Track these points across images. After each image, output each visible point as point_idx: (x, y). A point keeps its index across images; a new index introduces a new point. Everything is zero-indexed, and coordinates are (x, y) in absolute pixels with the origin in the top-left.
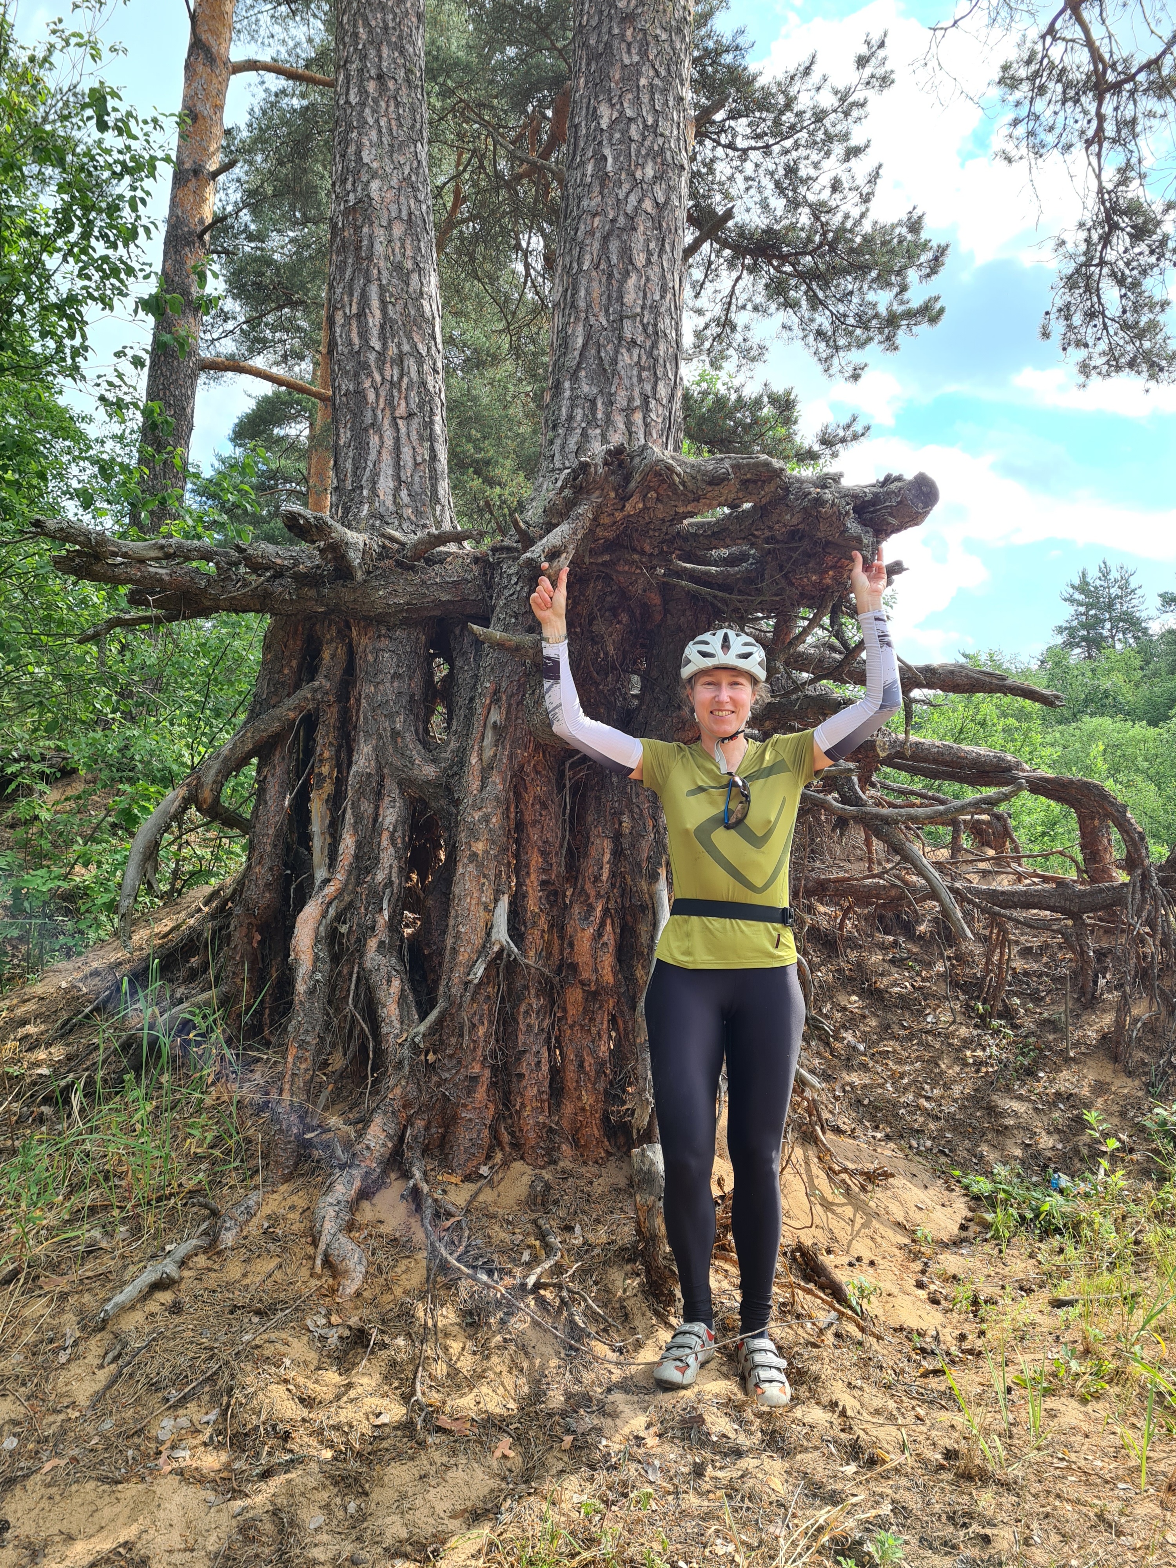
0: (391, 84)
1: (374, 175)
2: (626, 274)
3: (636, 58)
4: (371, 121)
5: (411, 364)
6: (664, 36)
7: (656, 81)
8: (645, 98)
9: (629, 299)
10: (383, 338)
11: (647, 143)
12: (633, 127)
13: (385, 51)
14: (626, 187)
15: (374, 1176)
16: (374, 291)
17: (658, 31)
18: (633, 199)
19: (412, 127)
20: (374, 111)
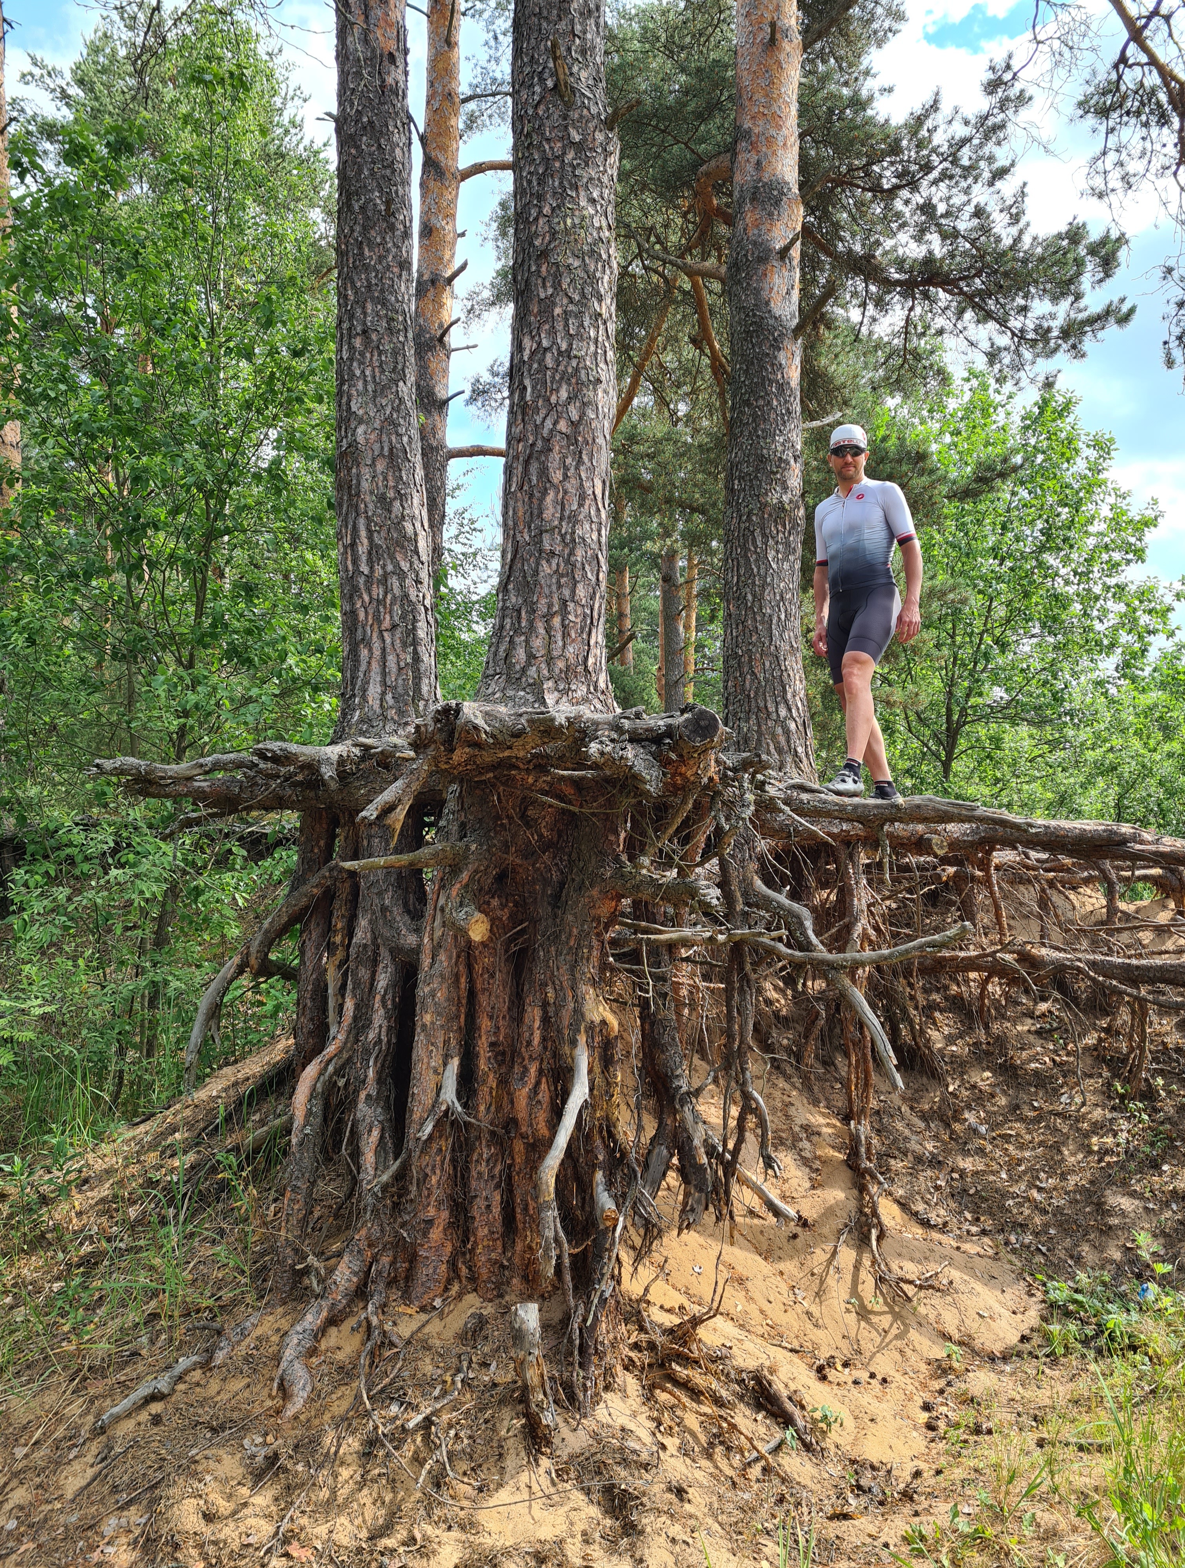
0: (374, 337)
1: (361, 422)
2: (545, 493)
3: (550, 291)
4: (358, 373)
5: (394, 582)
6: (576, 263)
7: (571, 307)
8: (560, 326)
9: (547, 515)
10: (370, 563)
11: (562, 368)
12: (549, 356)
13: (369, 307)
14: (543, 412)
15: (340, 1307)
16: (362, 522)
17: (571, 261)
18: (549, 424)
19: (394, 370)
20: (361, 363)
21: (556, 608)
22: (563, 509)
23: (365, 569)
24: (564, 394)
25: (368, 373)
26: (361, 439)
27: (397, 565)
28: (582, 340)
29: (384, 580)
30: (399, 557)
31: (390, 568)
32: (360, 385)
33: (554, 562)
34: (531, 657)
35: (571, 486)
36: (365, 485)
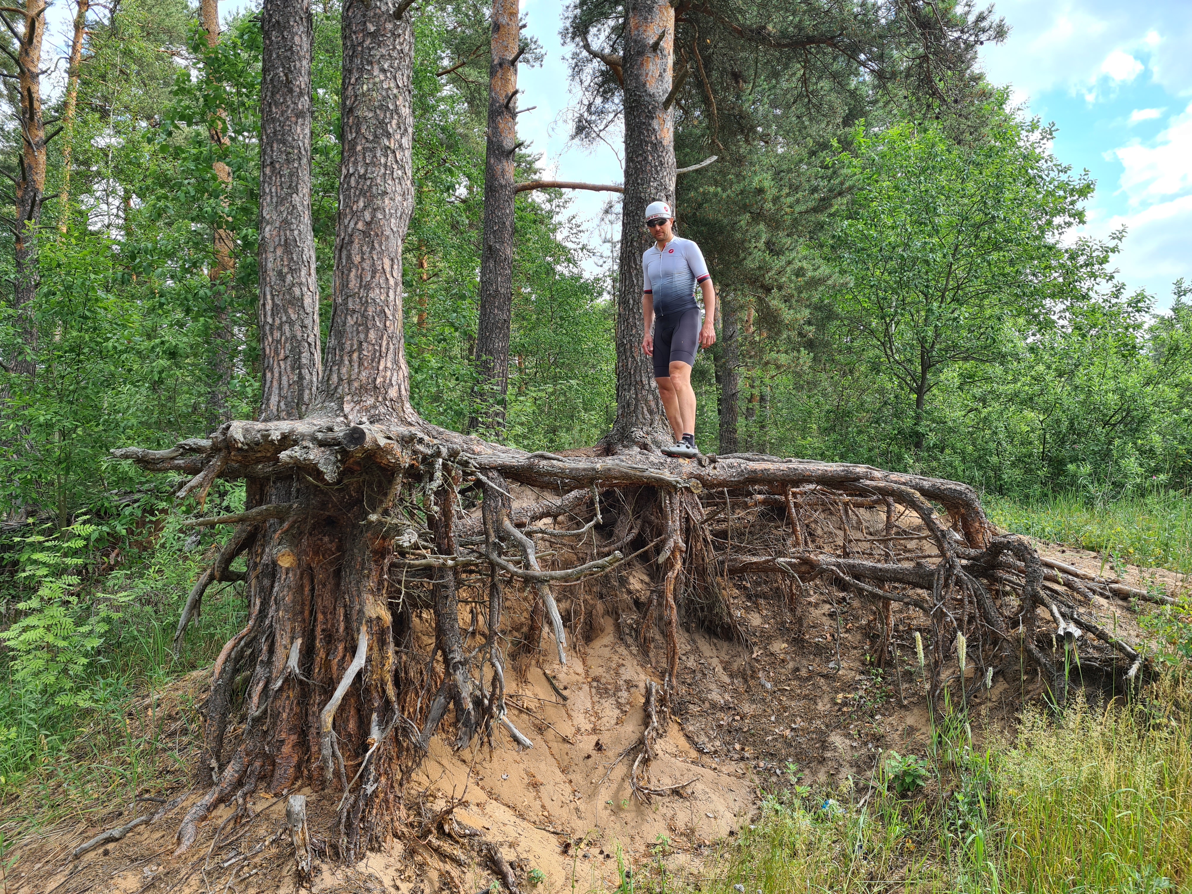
0: (277, 166)
5: (286, 328)
6: (371, 115)
7: (367, 145)
8: (360, 158)
9: (351, 285)
10: (273, 315)
11: (360, 186)
12: (353, 178)
14: (349, 217)
16: (268, 289)
17: (366, 114)
18: (352, 225)
21: (355, 347)
22: (361, 281)
23: (270, 320)
24: (361, 204)
25: (273, 190)
26: (267, 235)
27: (289, 317)
28: (375, 166)
29: (280, 328)
30: (290, 311)
31: (284, 319)
32: (269, 198)
33: (355, 316)
34: (340, 380)
35: (366, 265)
36: (270, 265)
